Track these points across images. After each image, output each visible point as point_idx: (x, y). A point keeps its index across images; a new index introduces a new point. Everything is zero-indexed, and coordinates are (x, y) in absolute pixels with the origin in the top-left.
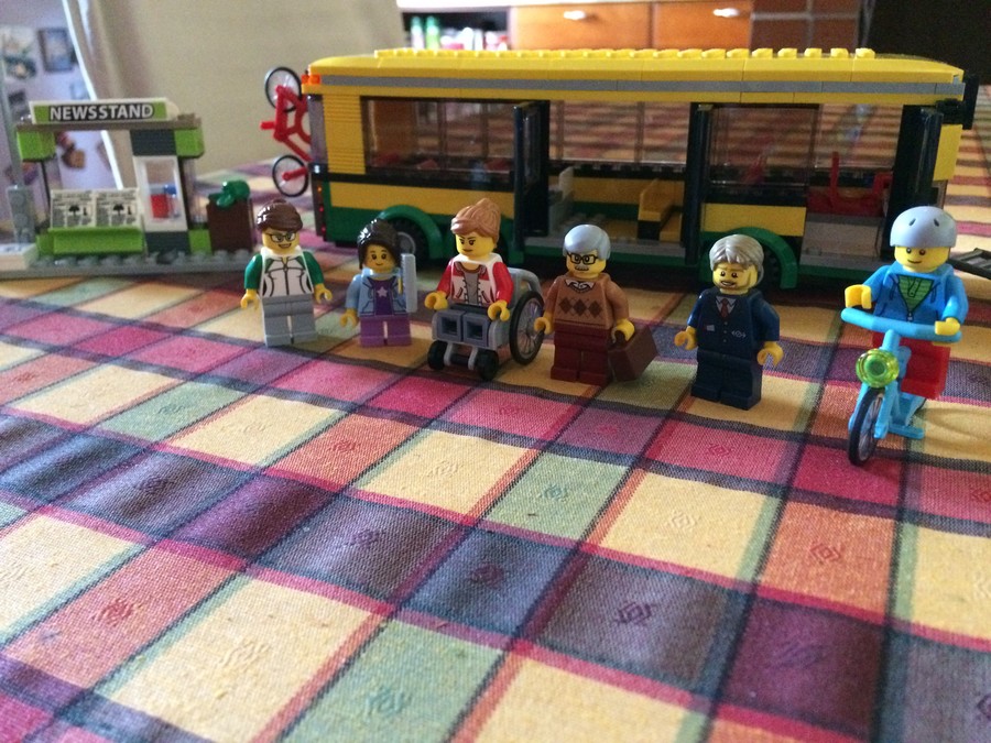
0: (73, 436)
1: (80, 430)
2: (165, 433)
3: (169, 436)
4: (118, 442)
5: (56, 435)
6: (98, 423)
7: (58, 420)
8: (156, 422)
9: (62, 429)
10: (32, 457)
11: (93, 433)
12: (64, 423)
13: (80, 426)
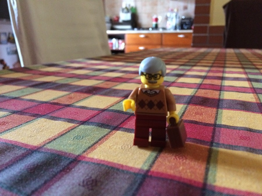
0: (33, 152)
1: (36, 149)
2: (82, 150)
3: (84, 152)
4: (58, 155)
5: (23, 152)
6: (44, 145)
7: (23, 144)
8: (74, 144)
9: (26, 149)
10: (12, 165)
11: (43, 151)
12: (26, 145)
13: (35, 147)
